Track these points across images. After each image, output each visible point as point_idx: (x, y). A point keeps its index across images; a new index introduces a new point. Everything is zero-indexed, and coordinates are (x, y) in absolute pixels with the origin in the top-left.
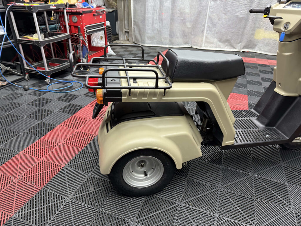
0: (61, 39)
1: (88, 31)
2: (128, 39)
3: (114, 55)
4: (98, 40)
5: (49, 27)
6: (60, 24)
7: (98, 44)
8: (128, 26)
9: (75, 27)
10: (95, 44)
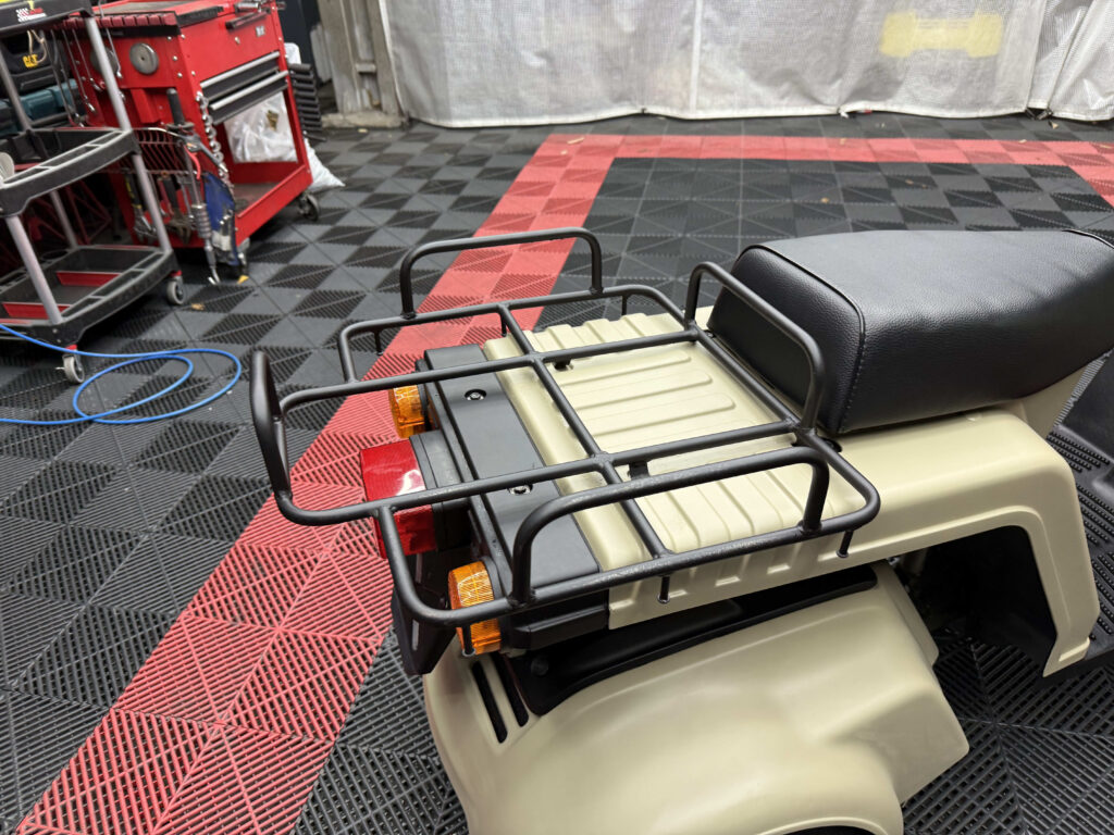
0: (96, 166)
1: (215, 106)
2: (376, 103)
3: (338, 188)
4: (258, 132)
5: (24, 104)
6: (73, 83)
7: (263, 149)
8: (372, 47)
9: (151, 94)
10: (247, 150)
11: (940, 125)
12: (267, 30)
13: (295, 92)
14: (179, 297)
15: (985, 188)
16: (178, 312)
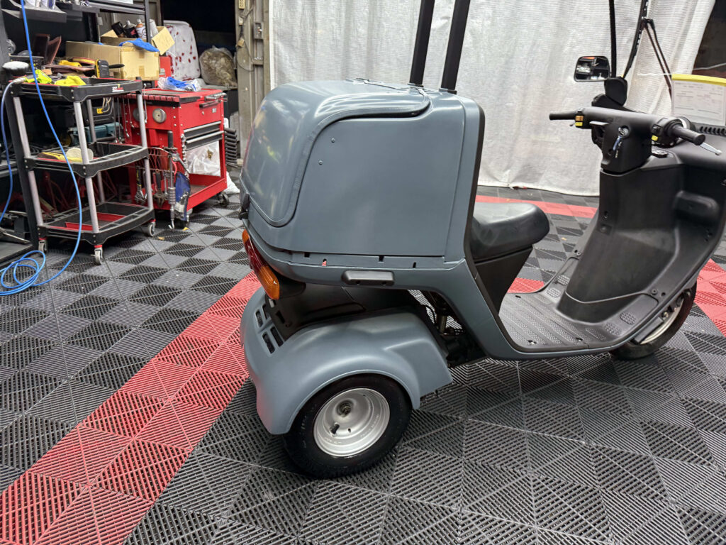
1: (189, 142)
3: (237, 193)
4: (201, 160)
5: (95, 131)
7: (203, 169)
10: (194, 168)
11: (562, 197)
12: (217, 110)
13: (226, 141)
14: (152, 232)
15: (579, 228)
16: (151, 240)
